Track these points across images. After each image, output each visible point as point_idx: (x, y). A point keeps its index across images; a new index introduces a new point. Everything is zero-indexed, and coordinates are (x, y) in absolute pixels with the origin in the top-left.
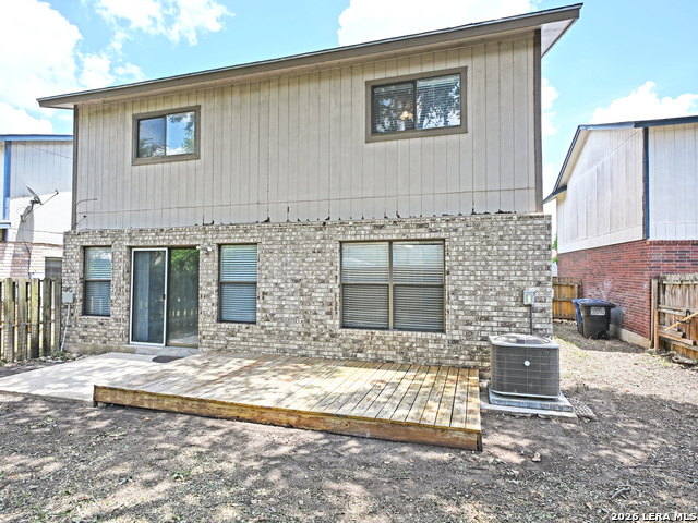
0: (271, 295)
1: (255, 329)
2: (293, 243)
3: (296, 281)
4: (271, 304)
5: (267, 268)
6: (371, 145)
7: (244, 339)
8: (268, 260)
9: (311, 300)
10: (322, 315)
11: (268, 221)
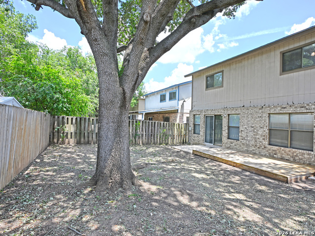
0: (244, 131)
1: (239, 142)
2: (251, 114)
3: (252, 127)
4: (244, 134)
5: (243, 122)
7: (235, 145)
8: (243, 119)
9: (257, 134)
10: (261, 139)
11: (243, 106)
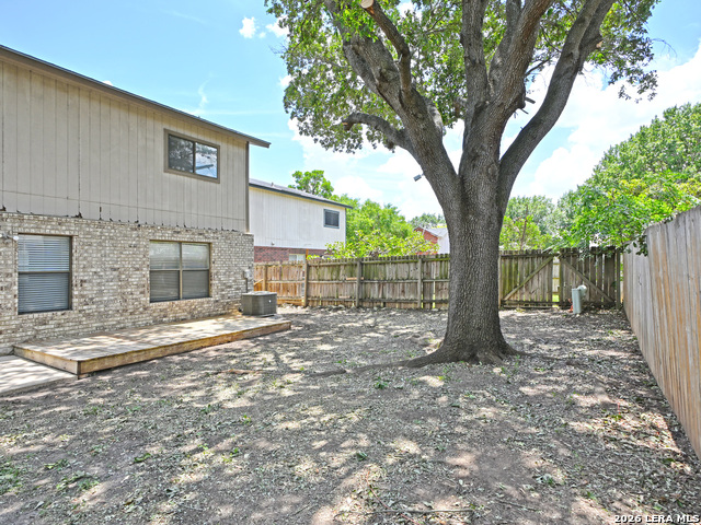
0: (90, 281)
3: (115, 270)
4: (90, 290)
5: (85, 258)
6: (167, 175)
9: (128, 284)
10: (137, 295)
11: (80, 216)
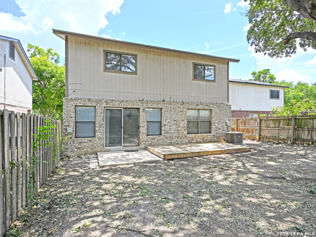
0: (167, 125)
1: (162, 137)
2: (174, 109)
3: (175, 121)
4: (167, 128)
5: (166, 116)
6: (194, 81)
7: (158, 141)
8: (166, 114)
9: (179, 126)
10: (182, 131)
11: (164, 101)
